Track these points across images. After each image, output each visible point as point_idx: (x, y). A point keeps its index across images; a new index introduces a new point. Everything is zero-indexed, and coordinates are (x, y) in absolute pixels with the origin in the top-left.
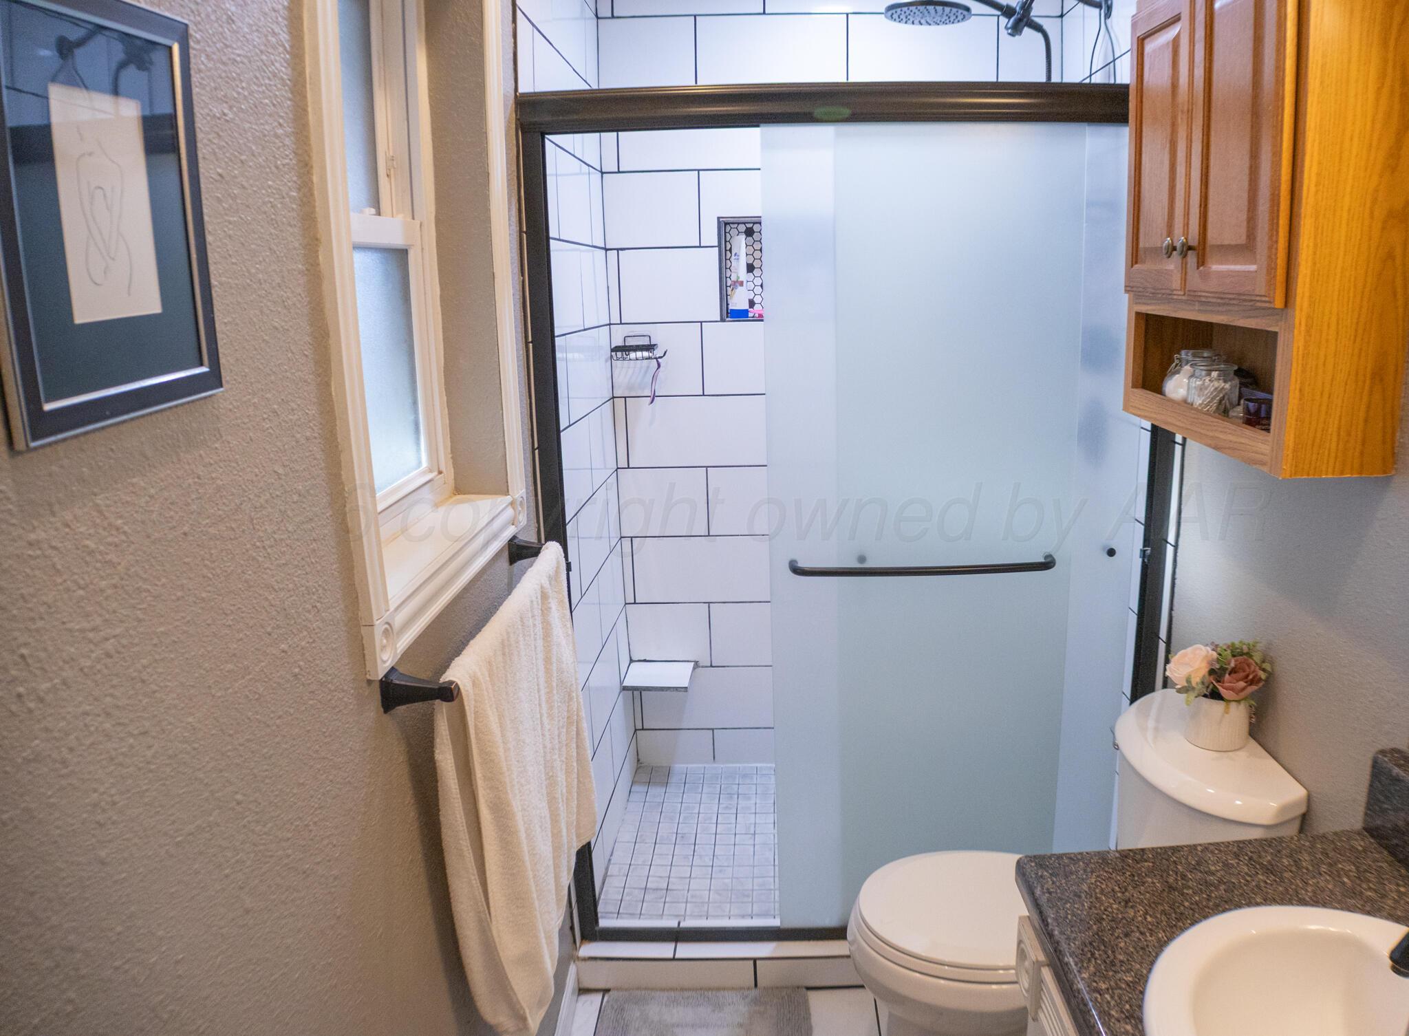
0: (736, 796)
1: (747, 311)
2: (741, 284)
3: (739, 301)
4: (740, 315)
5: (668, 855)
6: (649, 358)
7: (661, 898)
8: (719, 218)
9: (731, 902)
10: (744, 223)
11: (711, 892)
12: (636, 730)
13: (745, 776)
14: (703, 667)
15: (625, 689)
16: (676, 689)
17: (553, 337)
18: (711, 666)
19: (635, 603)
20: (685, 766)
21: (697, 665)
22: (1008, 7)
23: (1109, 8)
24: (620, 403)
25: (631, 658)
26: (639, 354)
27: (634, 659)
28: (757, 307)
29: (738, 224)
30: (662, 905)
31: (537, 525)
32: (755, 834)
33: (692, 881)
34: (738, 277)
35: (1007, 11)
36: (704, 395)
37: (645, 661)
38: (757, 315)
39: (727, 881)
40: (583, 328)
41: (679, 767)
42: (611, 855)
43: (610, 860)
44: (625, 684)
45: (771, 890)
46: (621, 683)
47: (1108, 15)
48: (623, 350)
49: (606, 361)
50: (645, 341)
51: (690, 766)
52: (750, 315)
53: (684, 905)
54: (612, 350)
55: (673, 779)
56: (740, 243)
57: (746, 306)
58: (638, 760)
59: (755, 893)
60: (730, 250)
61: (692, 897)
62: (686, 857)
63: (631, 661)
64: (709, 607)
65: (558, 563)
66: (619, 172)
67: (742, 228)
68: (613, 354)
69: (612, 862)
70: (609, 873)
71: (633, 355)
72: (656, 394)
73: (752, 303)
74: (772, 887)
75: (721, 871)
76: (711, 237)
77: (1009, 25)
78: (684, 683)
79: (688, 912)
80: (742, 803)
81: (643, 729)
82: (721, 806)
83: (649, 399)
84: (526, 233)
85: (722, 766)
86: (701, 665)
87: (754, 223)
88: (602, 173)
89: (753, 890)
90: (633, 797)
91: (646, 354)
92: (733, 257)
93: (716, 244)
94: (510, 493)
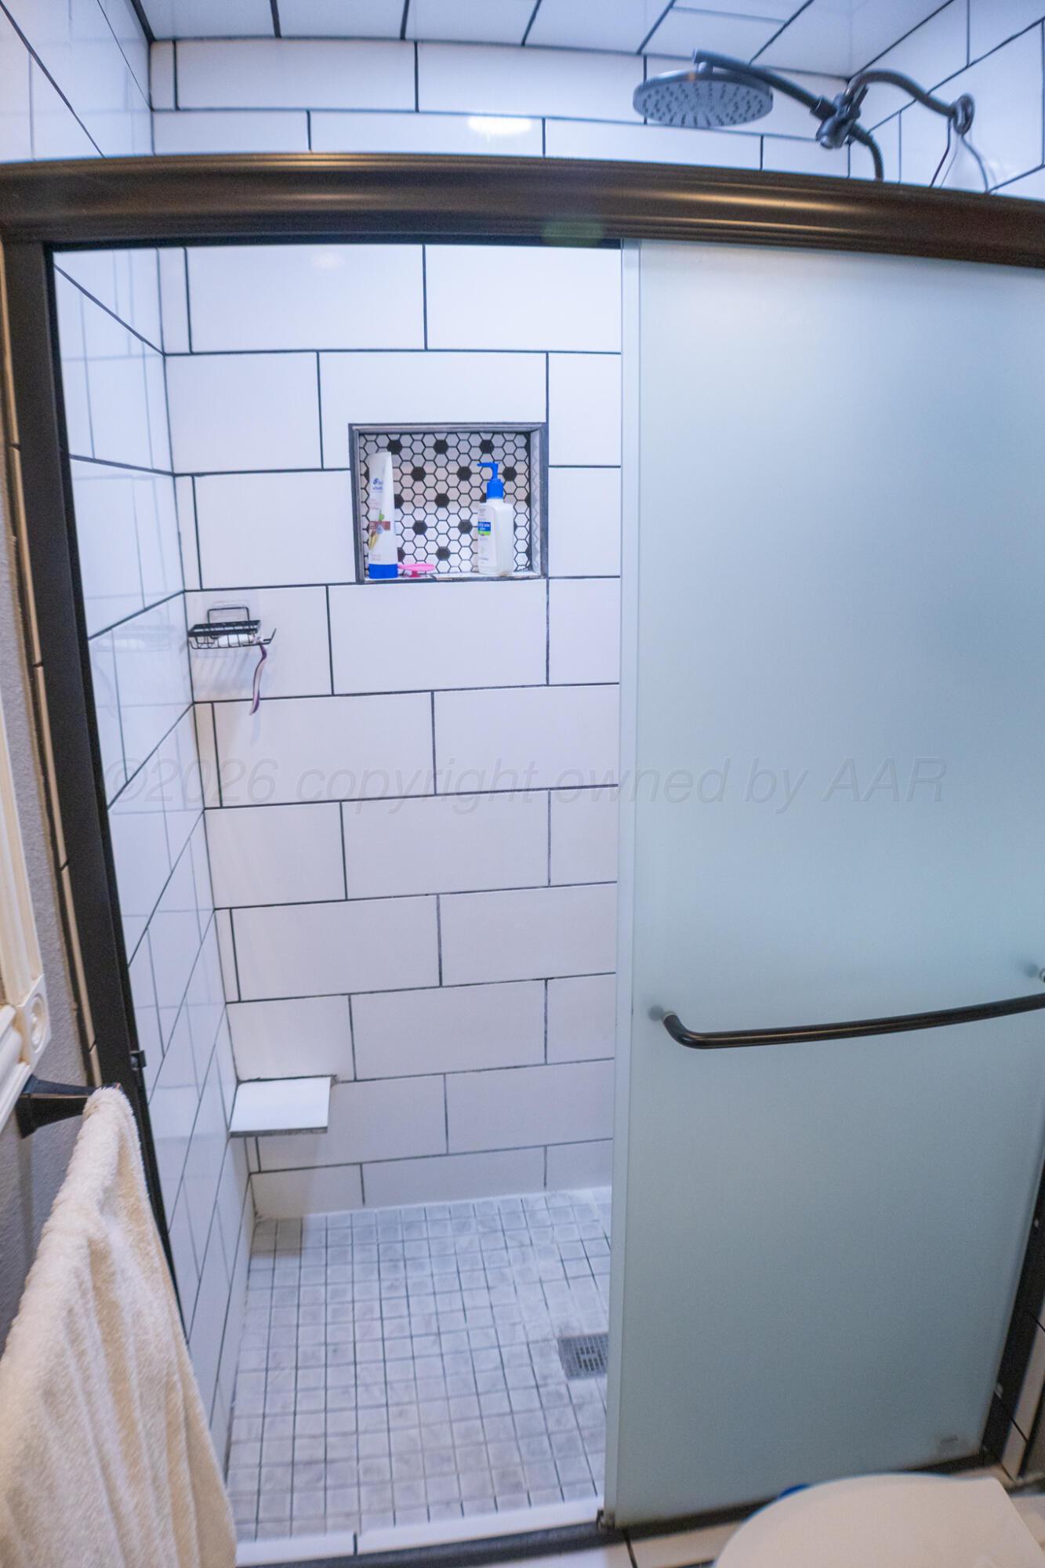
0: (402, 1264)
1: (396, 567)
2: (387, 526)
3: (382, 552)
4: (384, 574)
5: (316, 1389)
6: (250, 644)
7: (319, 1480)
8: (350, 426)
9: (425, 1477)
10: (387, 434)
11: (393, 1459)
12: (250, 1174)
13: (410, 1226)
14: (343, 1082)
15: (234, 1135)
16: (311, 1130)
17: (83, 639)
18: (356, 1080)
19: (240, 1001)
20: (322, 1215)
21: (335, 1080)
22: (824, 102)
23: (968, 119)
24: (204, 711)
25: (237, 1078)
26: (233, 638)
27: (243, 1077)
28: (408, 560)
29: (378, 434)
30: (321, 1494)
32: (439, 1334)
33: (361, 1437)
34: (381, 516)
35: (821, 109)
36: (333, 695)
37: (258, 1080)
38: (410, 573)
39: (414, 1432)
40: (141, 608)
41: (314, 1218)
42: (233, 1399)
43: (232, 1409)
44: (234, 1128)
45: (479, 1444)
46: (228, 1127)
47: (964, 128)
48: (206, 632)
49: (181, 650)
50: (241, 616)
51: (330, 1214)
52: (400, 571)
53: (355, 1490)
54: (191, 634)
55: (310, 1242)
56: (384, 465)
57: (392, 559)
58: (256, 1213)
59: (458, 1452)
60: (367, 475)
61: (367, 1471)
62: (345, 1390)
63: (239, 1082)
64: (350, 1000)
66: (192, 353)
67: (383, 441)
68: (192, 639)
69: (237, 1413)
70: (234, 1438)
71: (223, 640)
72: (261, 696)
73: (401, 554)
74: (481, 1438)
75: (400, 1414)
76: (339, 453)
77: (825, 129)
78: (324, 1124)
79: (364, 1507)
80: (414, 1276)
81: (260, 1172)
82: (385, 1284)
83: (250, 705)
84: (19, 447)
85: (376, 1211)
86: (341, 1079)
87: (401, 434)
88: (164, 354)
89: (454, 1447)
90: (258, 1280)
91: (244, 638)
92: (372, 485)
93: (348, 466)
94: (9, 998)
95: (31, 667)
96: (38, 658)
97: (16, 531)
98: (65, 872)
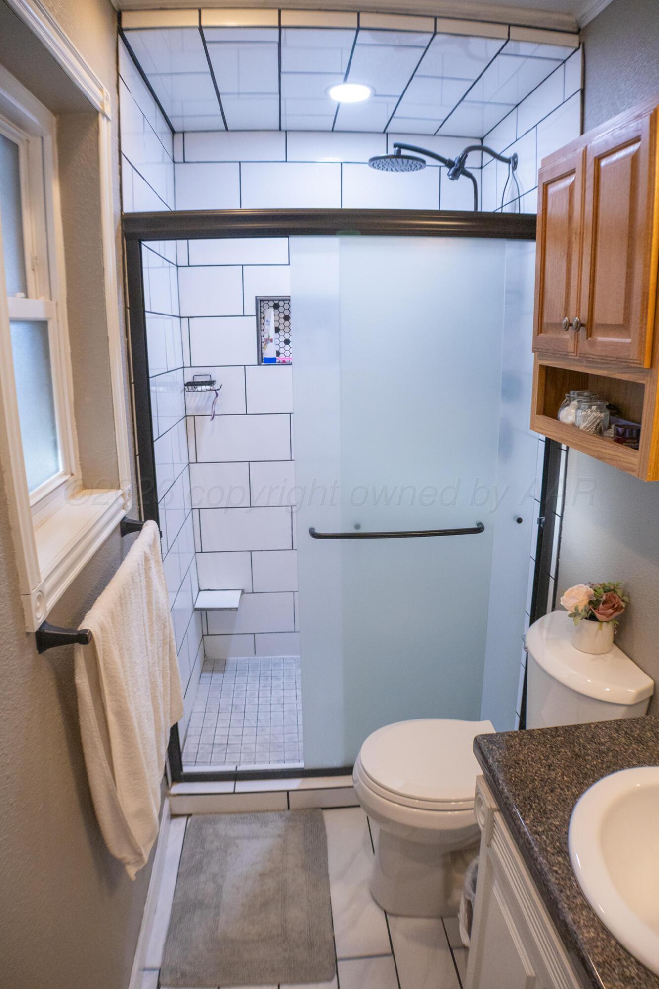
0: (270, 678)
1: (275, 359)
2: (271, 341)
3: (270, 352)
4: (271, 361)
5: (226, 720)
6: (211, 390)
7: (224, 750)
8: (256, 297)
9: (270, 752)
10: (273, 300)
11: (257, 745)
12: (203, 636)
13: (276, 664)
14: (247, 593)
15: (196, 609)
16: (231, 609)
17: (148, 378)
18: (253, 593)
19: (202, 552)
20: (236, 658)
21: (243, 592)
22: (450, 161)
23: (515, 164)
24: (190, 420)
25: (199, 588)
26: (204, 387)
27: (202, 589)
28: (282, 356)
29: (269, 301)
30: (224, 755)
31: (138, 507)
32: (283, 704)
33: (244, 737)
34: (269, 336)
35: (449, 164)
36: (247, 414)
37: (209, 590)
38: (282, 361)
39: (268, 737)
40: (166, 371)
41: (232, 659)
42: (189, 721)
43: (188, 725)
44: (197, 606)
45: (295, 742)
46: (194, 606)
47: (514, 168)
48: (193, 384)
49: (182, 392)
50: (207, 379)
51: (239, 658)
52: (277, 361)
53: (239, 754)
54: (186, 385)
55: (229, 668)
56: (270, 314)
57: (274, 355)
58: (205, 656)
59: (285, 744)
60: (264, 318)
61: (245, 748)
62: (239, 721)
63: (200, 591)
64: (251, 554)
65: (155, 535)
66: (189, 266)
67: (271, 303)
68: (186, 387)
69: (190, 726)
70: (188, 734)
71: (199, 388)
72: (215, 414)
73: (278, 353)
74: (297, 740)
75: (262, 730)
76: (251, 309)
77: (450, 173)
78: (236, 606)
79: (242, 760)
80: (275, 683)
81: (208, 635)
82: (261, 685)
83: (210, 417)
84: (129, 308)
85: (260, 658)
86: (246, 592)
87: (279, 300)
88: (178, 266)
89: (284, 742)
90: (203, 681)
91: (208, 387)
92: (266, 323)
93: (255, 314)
94: (121, 487)
95: (130, 384)
96: (133, 381)
97: (127, 337)
98: (138, 457)
